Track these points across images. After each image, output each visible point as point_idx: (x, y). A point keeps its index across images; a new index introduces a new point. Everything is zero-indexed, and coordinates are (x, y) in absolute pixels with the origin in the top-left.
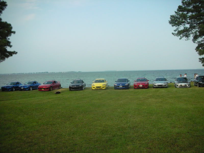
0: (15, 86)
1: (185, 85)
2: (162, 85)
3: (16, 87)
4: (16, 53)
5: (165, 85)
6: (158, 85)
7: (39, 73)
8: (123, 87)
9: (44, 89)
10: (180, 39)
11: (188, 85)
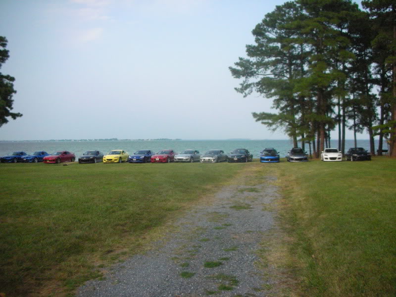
0: (17, 156)
1: (209, 160)
2: (182, 159)
3: (18, 159)
4: (21, 115)
5: (187, 159)
6: (178, 159)
7: (100, 140)
8: (137, 160)
9: (50, 160)
10: (244, 97)
11: (214, 160)
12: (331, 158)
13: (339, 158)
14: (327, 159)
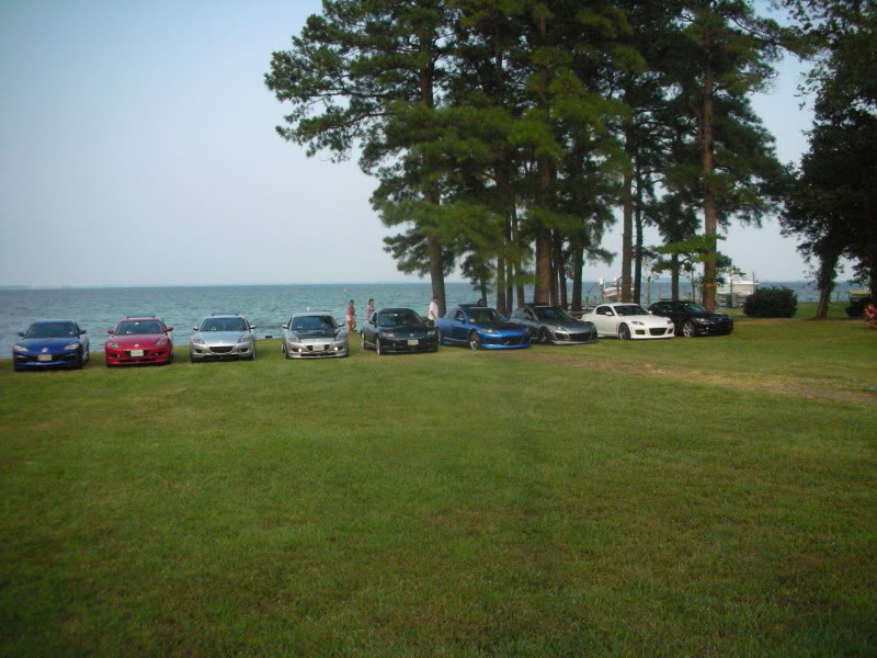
1: (327, 347)
2: (229, 348)
5: (244, 350)
6: (213, 349)
8: (55, 358)
10: (309, 154)
11: (340, 348)
12: (653, 331)
13: (670, 331)
14: (642, 332)
